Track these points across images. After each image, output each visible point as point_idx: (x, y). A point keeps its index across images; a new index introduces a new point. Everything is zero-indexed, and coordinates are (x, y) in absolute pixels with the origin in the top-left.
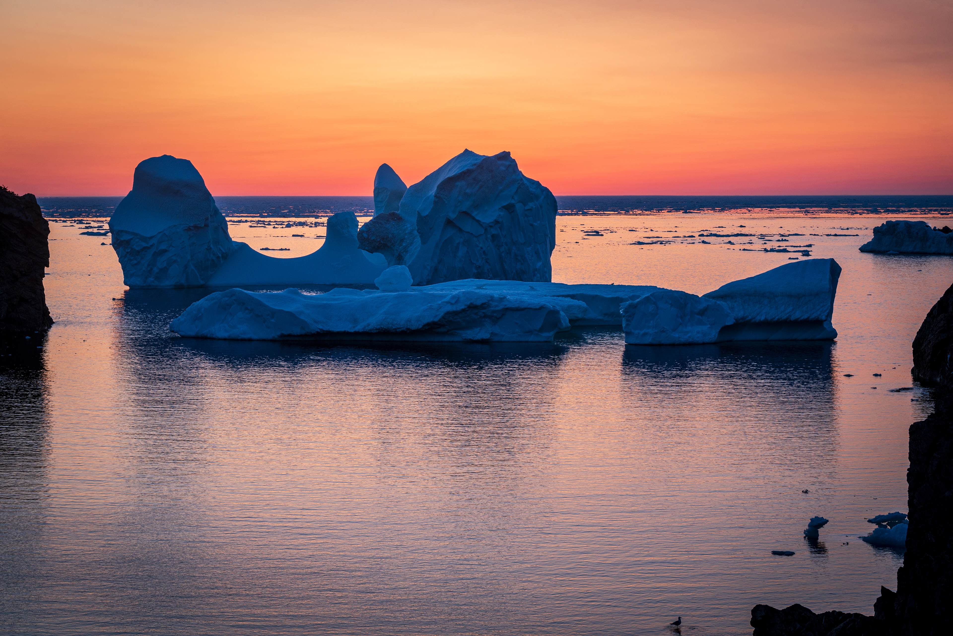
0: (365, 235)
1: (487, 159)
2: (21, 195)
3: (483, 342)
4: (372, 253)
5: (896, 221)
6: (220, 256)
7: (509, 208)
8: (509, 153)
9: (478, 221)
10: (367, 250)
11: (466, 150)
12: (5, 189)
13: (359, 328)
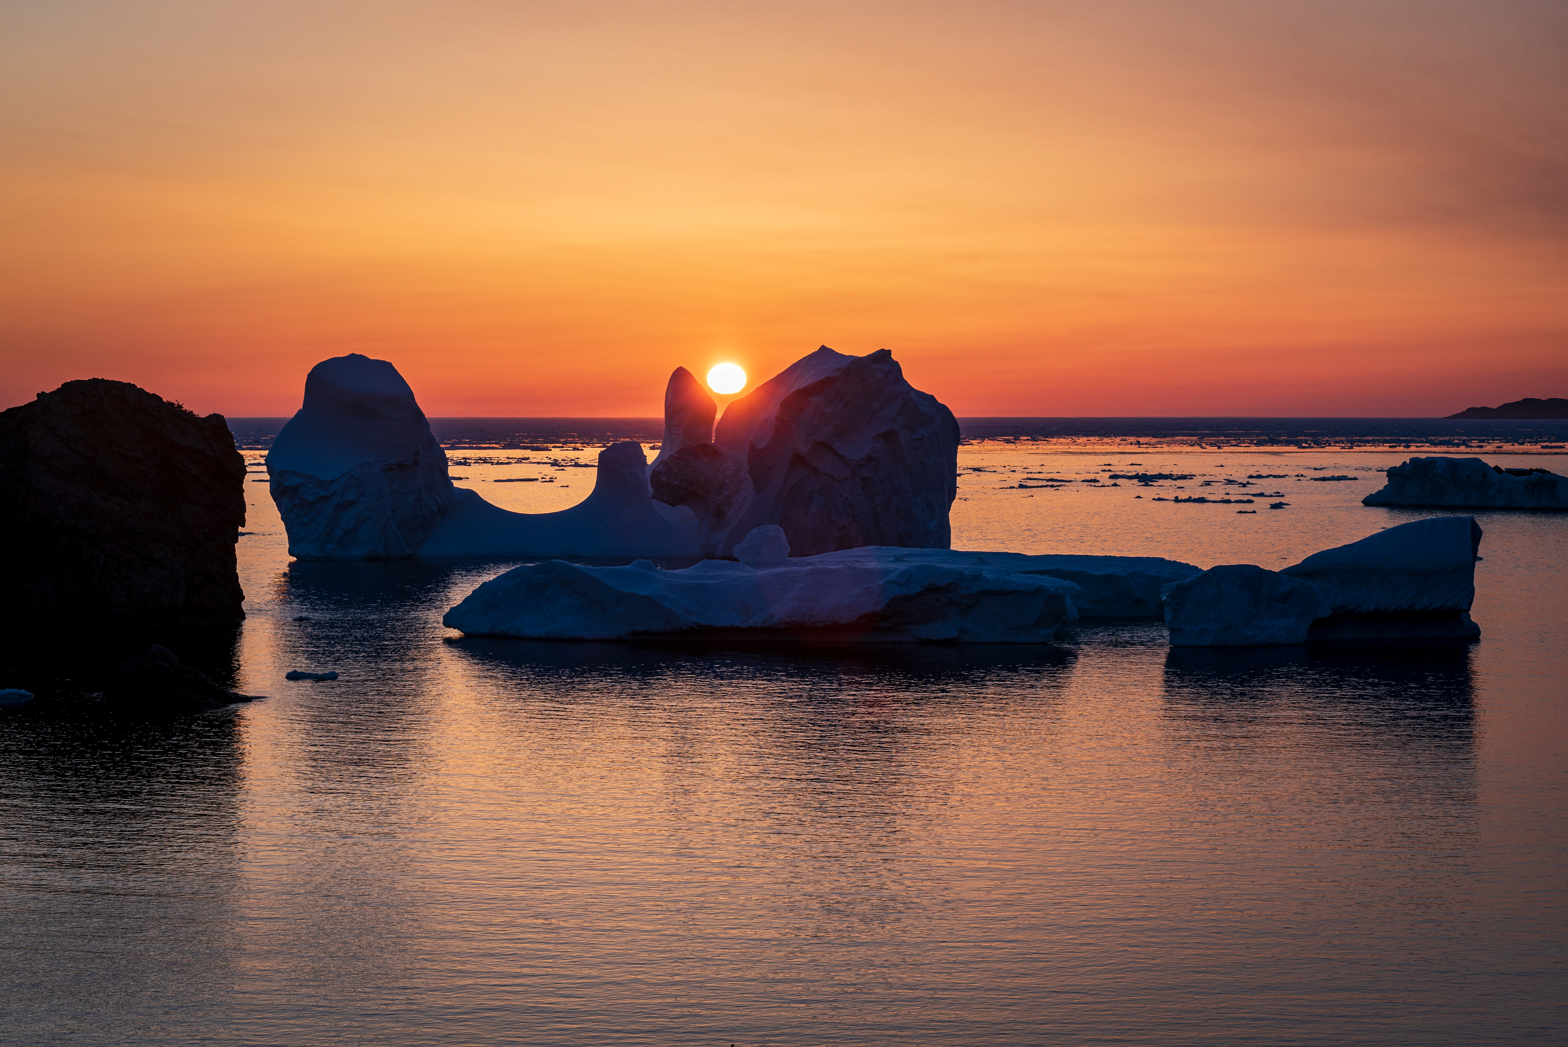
0: (663, 478)
1: (856, 361)
2: (203, 415)
3: (947, 643)
4: (674, 506)
5: (1427, 458)
6: (436, 510)
7: (889, 437)
8: (890, 351)
9: (842, 457)
10: (666, 502)
11: (823, 347)
12: (180, 407)
13: (755, 621)
